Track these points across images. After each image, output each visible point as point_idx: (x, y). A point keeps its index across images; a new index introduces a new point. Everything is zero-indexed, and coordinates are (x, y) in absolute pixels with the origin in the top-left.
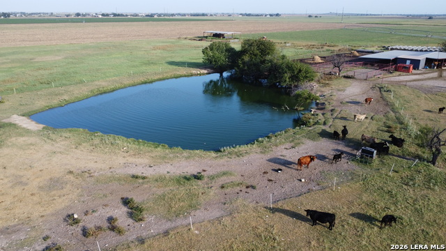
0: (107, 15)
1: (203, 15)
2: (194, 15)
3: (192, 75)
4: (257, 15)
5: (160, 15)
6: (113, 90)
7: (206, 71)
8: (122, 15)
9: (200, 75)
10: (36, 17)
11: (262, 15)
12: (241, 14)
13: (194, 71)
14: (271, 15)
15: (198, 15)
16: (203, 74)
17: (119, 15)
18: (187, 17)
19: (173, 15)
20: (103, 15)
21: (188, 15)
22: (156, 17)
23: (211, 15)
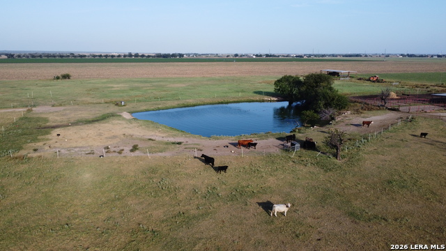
0: (261, 56)
1: (357, 56)
2: (346, 56)
3: (263, 101)
4: (422, 56)
5: (310, 56)
6: (194, 106)
7: (276, 99)
8: (274, 56)
9: (271, 101)
10: (204, 57)
11: (427, 56)
12: (402, 55)
13: (266, 98)
14: (439, 56)
15: (350, 56)
16: (274, 101)
17: (271, 56)
18: (339, 58)
19: (323, 56)
20: (257, 56)
21: (340, 55)
22: (305, 57)
23: (366, 56)
